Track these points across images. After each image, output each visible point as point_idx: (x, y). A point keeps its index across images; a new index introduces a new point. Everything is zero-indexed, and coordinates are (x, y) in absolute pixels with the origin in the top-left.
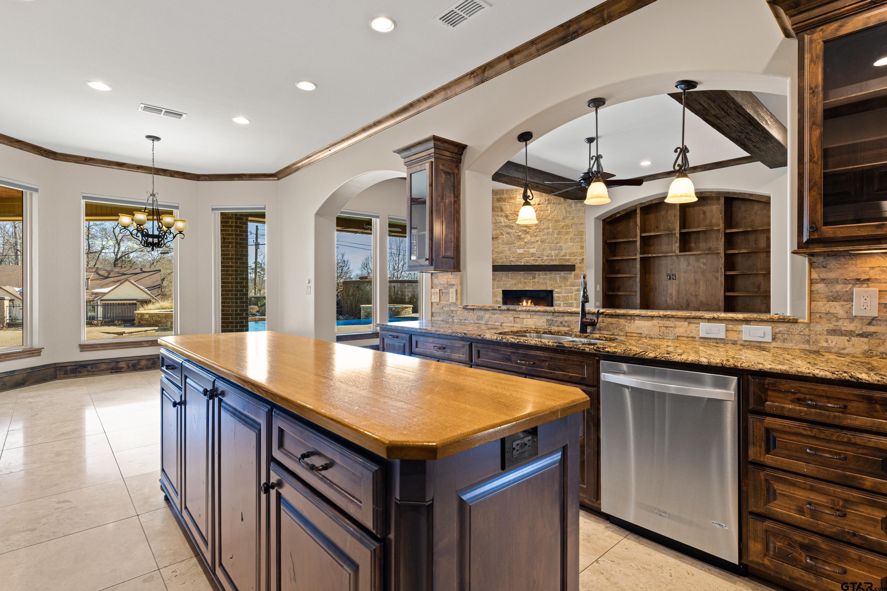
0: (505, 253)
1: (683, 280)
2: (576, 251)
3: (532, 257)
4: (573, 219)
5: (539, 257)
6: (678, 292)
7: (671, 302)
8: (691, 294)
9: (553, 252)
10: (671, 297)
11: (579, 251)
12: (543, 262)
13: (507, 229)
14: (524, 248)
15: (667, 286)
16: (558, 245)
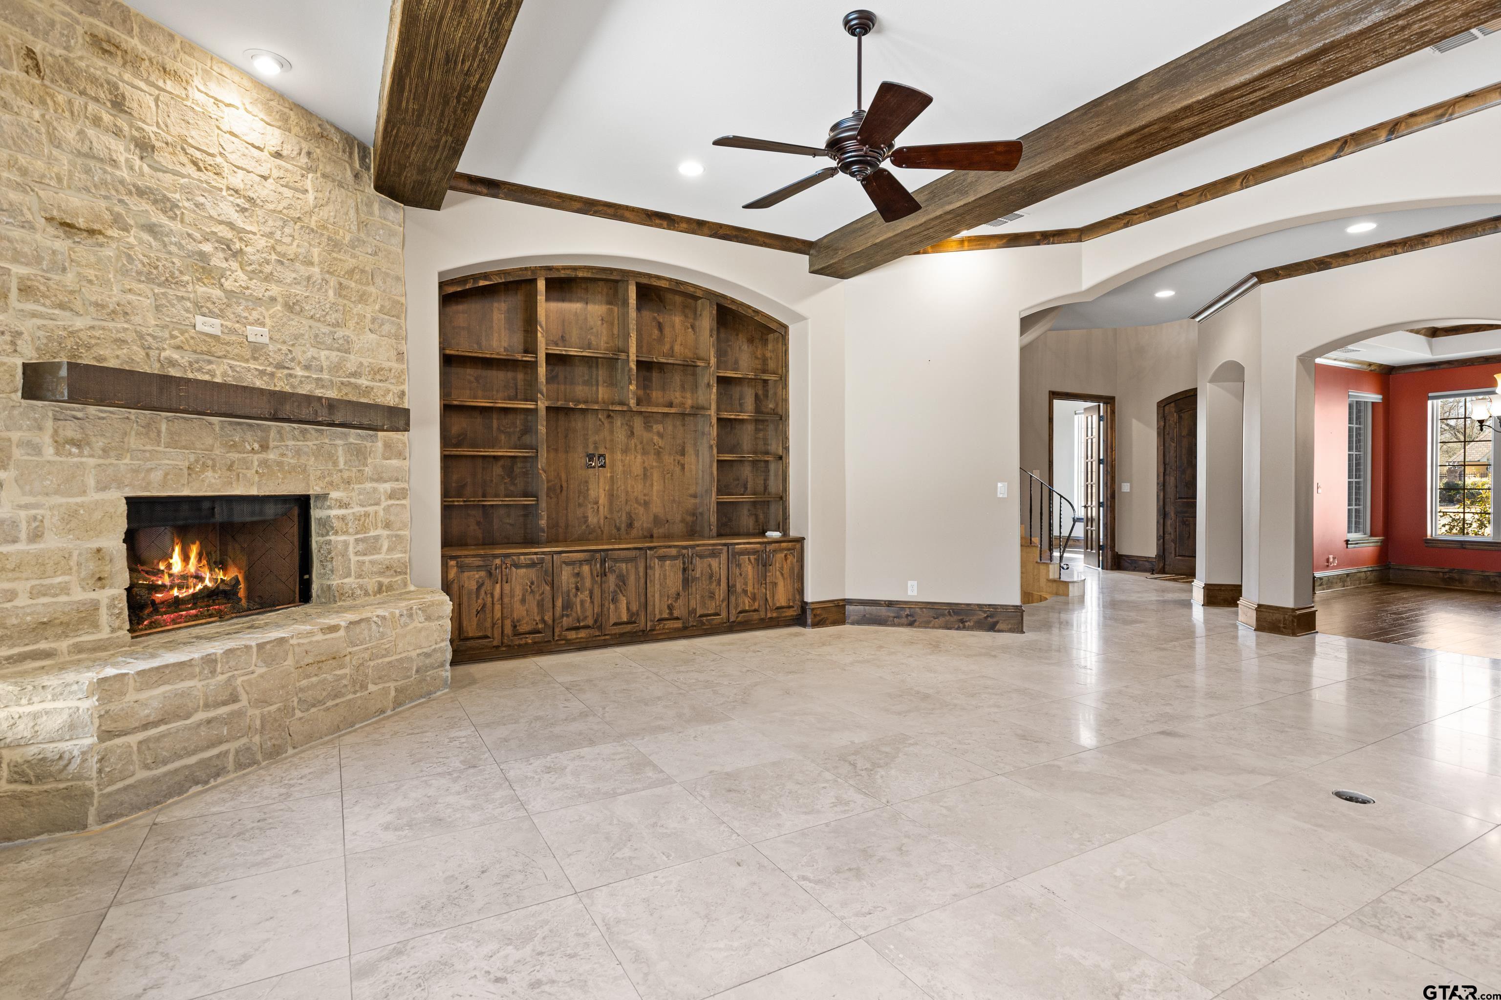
0: (137, 319)
1: (621, 467)
2: (386, 365)
3: (255, 359)
4: (375, 254)
5: (280, 366)
6: (611, 496)
7: (595, 520)
8: (636, 499)
9: (323, 354)
10: (595, 507)
11: (394, 365)
12: (293, 387)
13: (145, 205)
14: (221, 315)
15: (587, 482)
16: (340, 333)
